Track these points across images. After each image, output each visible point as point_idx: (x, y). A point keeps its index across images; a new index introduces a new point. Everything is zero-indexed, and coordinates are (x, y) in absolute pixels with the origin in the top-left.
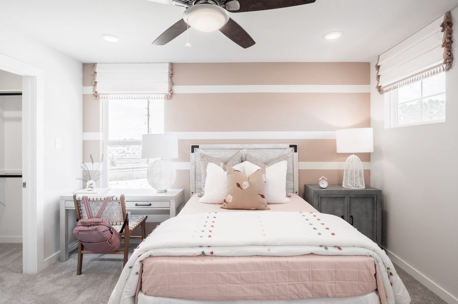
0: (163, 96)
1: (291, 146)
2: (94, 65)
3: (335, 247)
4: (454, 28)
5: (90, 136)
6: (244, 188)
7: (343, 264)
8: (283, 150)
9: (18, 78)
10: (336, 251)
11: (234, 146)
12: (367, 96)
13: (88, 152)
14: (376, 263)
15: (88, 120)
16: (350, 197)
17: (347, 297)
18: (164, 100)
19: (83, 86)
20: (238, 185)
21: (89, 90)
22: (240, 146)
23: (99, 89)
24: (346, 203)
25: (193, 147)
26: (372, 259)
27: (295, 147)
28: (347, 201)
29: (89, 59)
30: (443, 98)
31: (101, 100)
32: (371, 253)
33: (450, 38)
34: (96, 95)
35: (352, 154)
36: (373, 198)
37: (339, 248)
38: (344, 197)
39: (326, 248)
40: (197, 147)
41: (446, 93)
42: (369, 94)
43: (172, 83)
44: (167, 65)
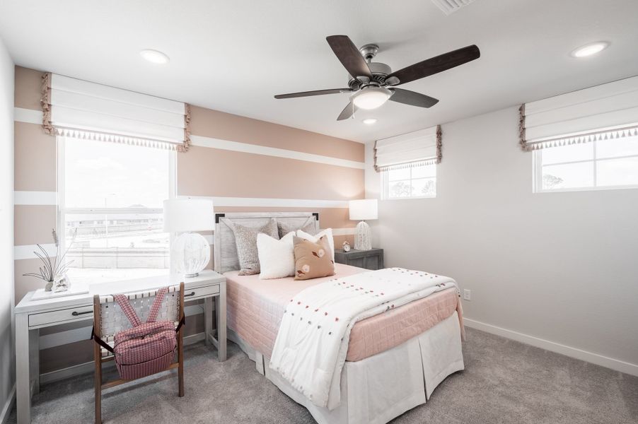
0: (175, 146)
1: (314, 214)
4: (442, 136)
5: (33, 198)
6: (321, 256)
8: (309, 218)
11: (264, 214)
12: (362, 172)
16: (367, 257)
19: (15, 106)
20: (315, 254)
21: (34, 116)
23: (56, 118)
25: (218, 216)
27: (316, 215)
30: (434, 180)
31: (60, 138)
33: (441, 142)
35: (361, 221)
36: (379, 256)
38: (363, 258)
39: (439, 286)
40: (223, 215)
41: (437, 177)
42: (363, 171)
43: (189, 131)
44: (182, 107)
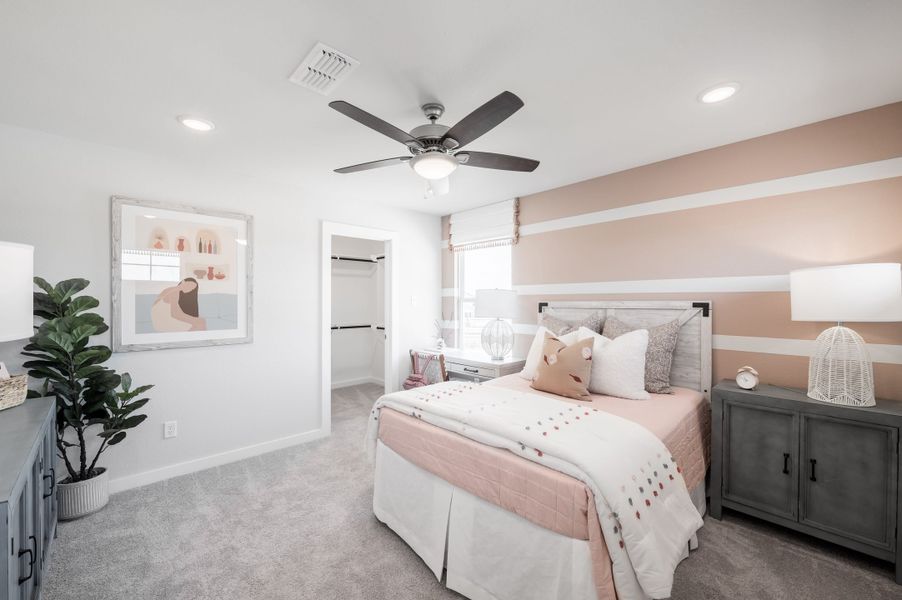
0: (509, 240)
1: (695, 305)
2: (449, 217)
3: (536, 450)
5: (448, 292)
6: (551, 363)
7: (537, 477)
8: (678, 312)
9: (381, 244)
10: (534, 456)
11: (594, 304)
13: (446, 309)
14: (590, 495)
15: (446, 275)
16: (808, 419)
17: (545, 527)
18: (510, 246)
19: (441, 240)
20: (546, 358)
21: (446, 244)
22: (603, 304)
23: (455, 242)
24: (795, 428)
25: (542, 305)
26: (583, 486)
27: (705, 308)
28: (796, 425)
29: (445, 211)
31: (456, 253)
32: (583, 476)
34: (451, 248)
35: (835, 324)
36: (887, 433)
37: (540, 454)
38: (791, 415)
39: (523, 448)
40: (546, 305)
43: (518, 223)
44: (512, 203)
